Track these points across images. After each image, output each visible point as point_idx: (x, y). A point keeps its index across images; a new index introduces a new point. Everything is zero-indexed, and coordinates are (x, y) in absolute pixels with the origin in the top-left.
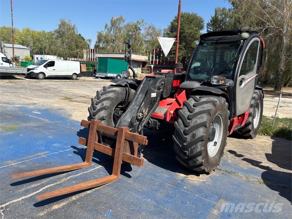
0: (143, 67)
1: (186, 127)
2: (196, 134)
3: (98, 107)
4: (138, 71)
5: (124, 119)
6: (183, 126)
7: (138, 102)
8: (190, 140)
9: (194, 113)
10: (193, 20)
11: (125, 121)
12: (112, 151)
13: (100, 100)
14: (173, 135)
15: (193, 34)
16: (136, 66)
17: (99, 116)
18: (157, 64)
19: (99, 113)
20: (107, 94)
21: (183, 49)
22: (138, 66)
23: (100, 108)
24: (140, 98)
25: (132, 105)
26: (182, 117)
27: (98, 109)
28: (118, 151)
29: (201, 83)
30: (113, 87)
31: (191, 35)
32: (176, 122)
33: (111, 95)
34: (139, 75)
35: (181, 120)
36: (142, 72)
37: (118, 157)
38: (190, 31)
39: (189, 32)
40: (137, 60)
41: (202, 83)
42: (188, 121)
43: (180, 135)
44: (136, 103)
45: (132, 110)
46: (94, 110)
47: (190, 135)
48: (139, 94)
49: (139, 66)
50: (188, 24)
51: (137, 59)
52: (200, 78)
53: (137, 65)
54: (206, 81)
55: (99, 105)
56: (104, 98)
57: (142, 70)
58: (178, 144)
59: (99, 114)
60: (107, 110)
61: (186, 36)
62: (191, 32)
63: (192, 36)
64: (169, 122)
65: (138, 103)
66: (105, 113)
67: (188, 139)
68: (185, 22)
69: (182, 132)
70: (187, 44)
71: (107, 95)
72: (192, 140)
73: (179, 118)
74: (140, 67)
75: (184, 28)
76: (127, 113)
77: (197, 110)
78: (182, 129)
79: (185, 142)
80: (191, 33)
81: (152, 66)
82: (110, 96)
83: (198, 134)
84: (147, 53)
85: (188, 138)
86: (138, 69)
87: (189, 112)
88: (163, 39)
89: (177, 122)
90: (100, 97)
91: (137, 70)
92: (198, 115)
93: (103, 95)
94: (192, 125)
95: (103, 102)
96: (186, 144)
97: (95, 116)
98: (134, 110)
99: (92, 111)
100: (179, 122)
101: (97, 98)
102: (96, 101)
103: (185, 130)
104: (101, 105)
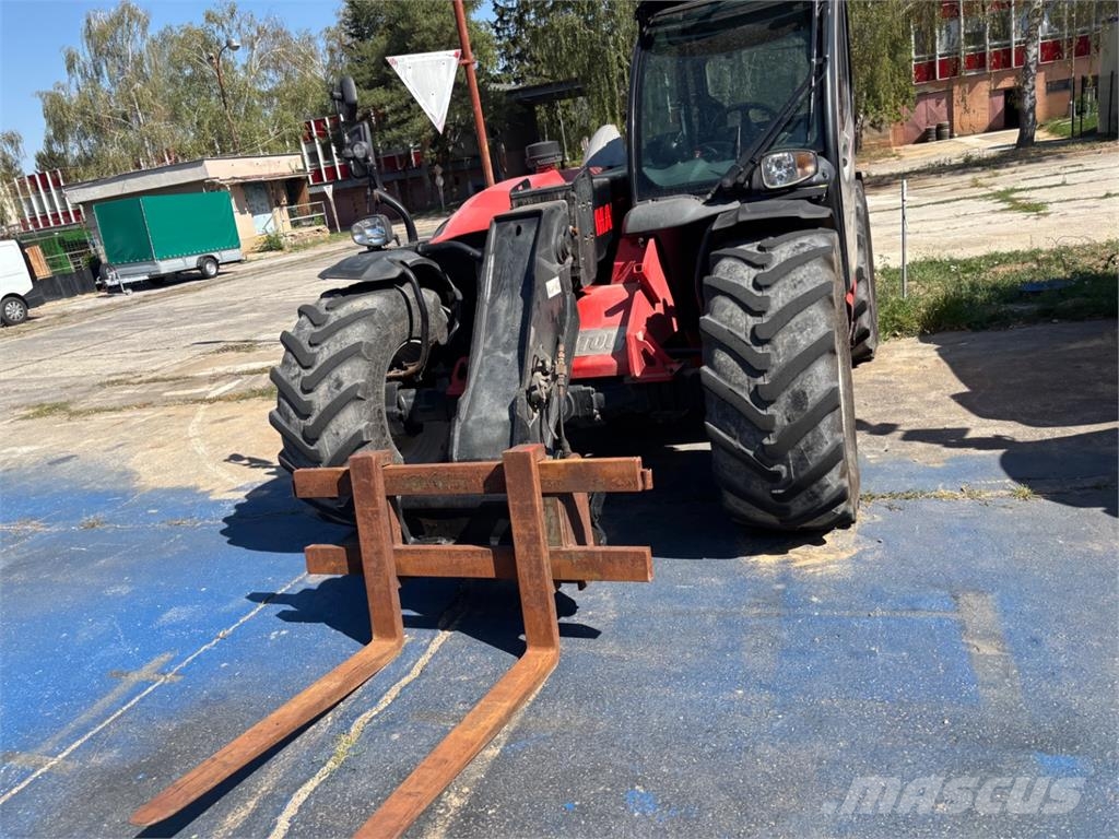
0: (292, 204)
1: (757, 377)
2: (807, 392)
3: (321, 398)
4: (275, 224)
5: (473, 417)
6: (745, 376)
7: (501, 331)
8: (786, 422)
9: (770, 313)
11: (484, 422)
12: (491, 558)
13: (316, 368)
14: (707, 423)
16: (262, 204)
17: (338, 434)
18: (340, 177)
19: (334, 421)
20: (338, 335)
22: (270, 201)
23: (328, 402)
24: (503, 313)
25: (481, 353)
27: (321, 408)
28: (528, 549)
29: (709, 196)
30: (349, 300)
32: (705, 368)
33: (356, 334)
34: (289, 238)
35: (727, 356)
36: (295, 224)
37: (535, 573)
39: (434, 23)
40: (263, 179)
42: (759, 350)
43: (741, 415)
44: (496, 340)
45: (491, 371)
46: (306, 417)
47: (784, 399)
48: (493, 301)
49: (273, 200)
51: (260, 177)
52: (691, 180)
53: (265, 200)
55: (323, 388)
56: (332, 354)
57: (291, 214)
58: (739, 449)
59: (333, 427)
60: (365, 403)
61: (427, 43)
64: (644, 376)
65: (507, 336)
66: (361, 418)
67: (777, 419)
69: (747, 398)
71: (342, 338)
72: (797, 419)
73: (718, 350)
74: (278, 204)
75: (410, 13)
76: (474, 391)
77: (779, 297)
78: (743, 388)
79: (767, 433)
80: (442, 27)
81: (329, 190)
82: (357, 340)
83: (812, 391)
84: (288, 143)
85: (778, 413)
86: (274, 217)
87: (749, 317)
88: (411, 61)
89: (713, 367)
90: (314, 355)
91: (272, 221)
92: (792, 318)
93: (324, 344)
94: (779, 361)
95: (334, 374)
96: (772, 442)
97: (317, 439)
98: (500, 368)
99: (292, 422)
100: (720, 363)
101: (294, 361)
102: (299, 375)
103: (756, 387)
104: (332, 389)
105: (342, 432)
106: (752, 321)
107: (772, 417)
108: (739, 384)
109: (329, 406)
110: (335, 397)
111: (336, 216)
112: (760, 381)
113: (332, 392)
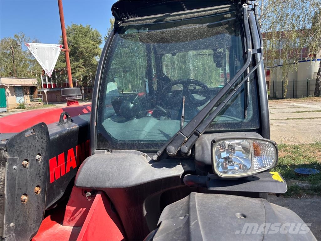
0: (31, 94)
4: (24, 100)
10: (87, 32)
15: (90, 48)
16: (20, 93)
18: (52, 87)
21: (82, 66)
22: (23, 93)
31: (89, 50)
34: (28, 105)
36: (32, 101)
38: (86, 45)
40: (21, 86)
41: (159, 157)
49: (25, 93)
50: (82, 37)
51: (20, 85)
53: (22, 92)
54: (173, 150)
57: (31, 97)
61: (83, 51)
62: (88, 46)
63: (90, 52)
68: (79, 35)
70: (85, 60)
74: (26, 94)
75: (78, 42)
80: (88, 48)
81: (45, 91)
86: (24, 98)
111: (47, 99)
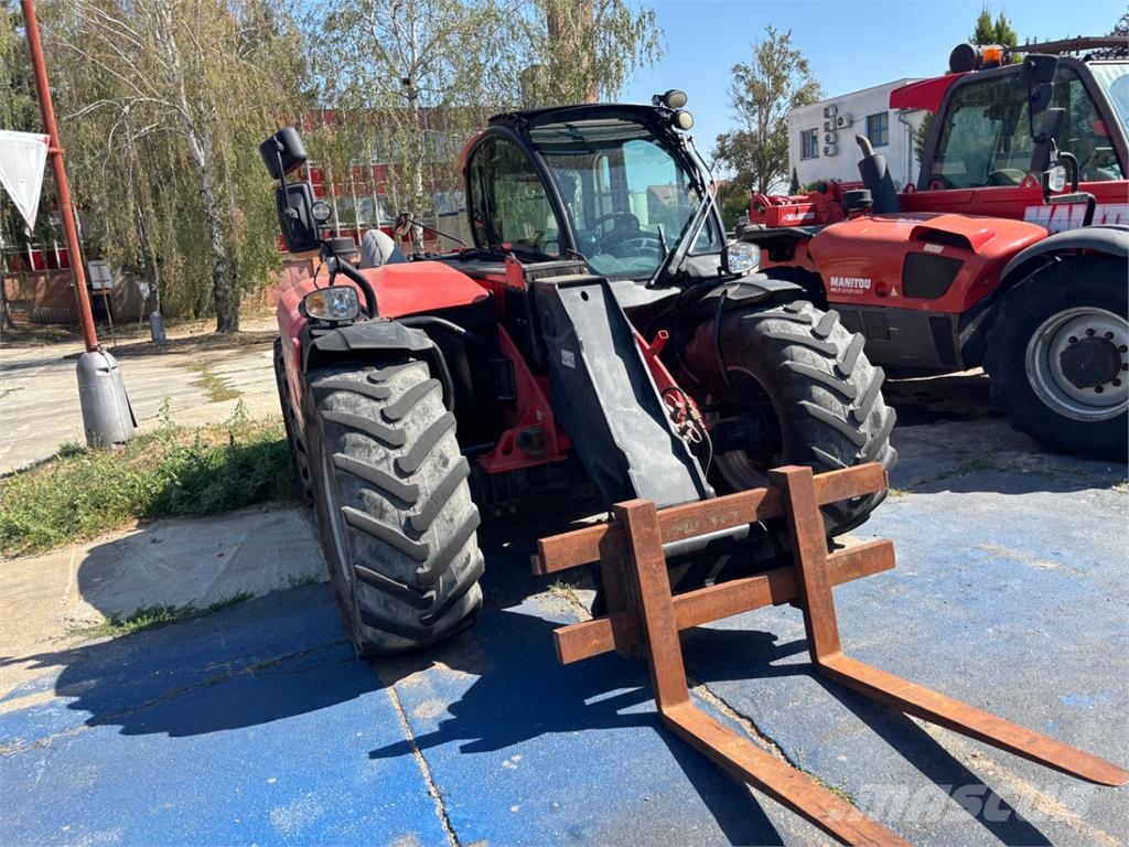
1: (848, 404)
2: (879, 412)
3: (426, 479)
5: (643, 467)
6: (840, 405)
7: (612, 387)
8: (870, 439)
9: (840, 355)
13: (409, 446)
14: (815, 448)
17: (452, 520)
19: (447, 505)
23: (437, 483)
25: (606, 409)
26: (822, 380)
27: (429, 492)
28: (815, 562)
32: (804, 402)
35: (824, 391)
37: (821, 583)
42: (844, 383)
43: (843, 435)
44: (611, 397)
45: (626, 425)
46: (409, 505)
47: (868, 421)
55: (426, 468)
56: (423, 429)
59: (445, 512)
65: (620, 391)
67: (867, 435)
69: (846, 421)
71: (425, 410)
72: (877, 435)
73: (814, 387)
77: (839, 344)
78: (840, 413)
79: (860, 448)
83: (882, 412)
85: (866, 431)
87: (827, 359)
89: (812, 400)
90: (401, 432)
92: (857, 358)
93: (407, 419)
94: (861, 391)
95: (436, 449)
96: (864, 455)
97: (425, 531)
98: (633, 422)
99: (388, 515)
100: (820, 396)
101: (373, 443)
102: (387, 457)
103: (852, 412)
104: (440, 467)
105: (456, 518)
106: (832, 362)
107: (865, 434)
108: (837, 412)
109: (439, 487)
110: (444, 476)
112: (851, 407)
113: (440, 471)
